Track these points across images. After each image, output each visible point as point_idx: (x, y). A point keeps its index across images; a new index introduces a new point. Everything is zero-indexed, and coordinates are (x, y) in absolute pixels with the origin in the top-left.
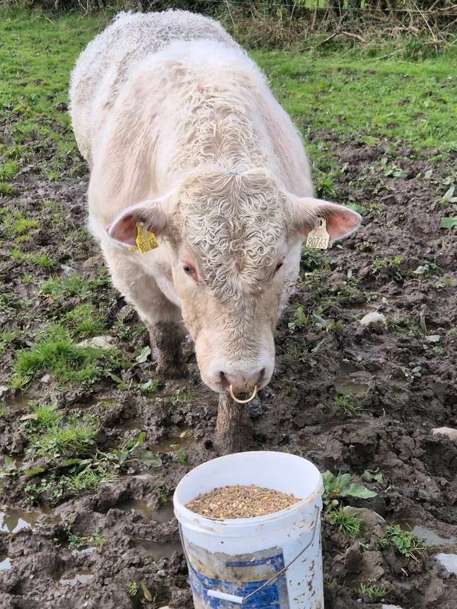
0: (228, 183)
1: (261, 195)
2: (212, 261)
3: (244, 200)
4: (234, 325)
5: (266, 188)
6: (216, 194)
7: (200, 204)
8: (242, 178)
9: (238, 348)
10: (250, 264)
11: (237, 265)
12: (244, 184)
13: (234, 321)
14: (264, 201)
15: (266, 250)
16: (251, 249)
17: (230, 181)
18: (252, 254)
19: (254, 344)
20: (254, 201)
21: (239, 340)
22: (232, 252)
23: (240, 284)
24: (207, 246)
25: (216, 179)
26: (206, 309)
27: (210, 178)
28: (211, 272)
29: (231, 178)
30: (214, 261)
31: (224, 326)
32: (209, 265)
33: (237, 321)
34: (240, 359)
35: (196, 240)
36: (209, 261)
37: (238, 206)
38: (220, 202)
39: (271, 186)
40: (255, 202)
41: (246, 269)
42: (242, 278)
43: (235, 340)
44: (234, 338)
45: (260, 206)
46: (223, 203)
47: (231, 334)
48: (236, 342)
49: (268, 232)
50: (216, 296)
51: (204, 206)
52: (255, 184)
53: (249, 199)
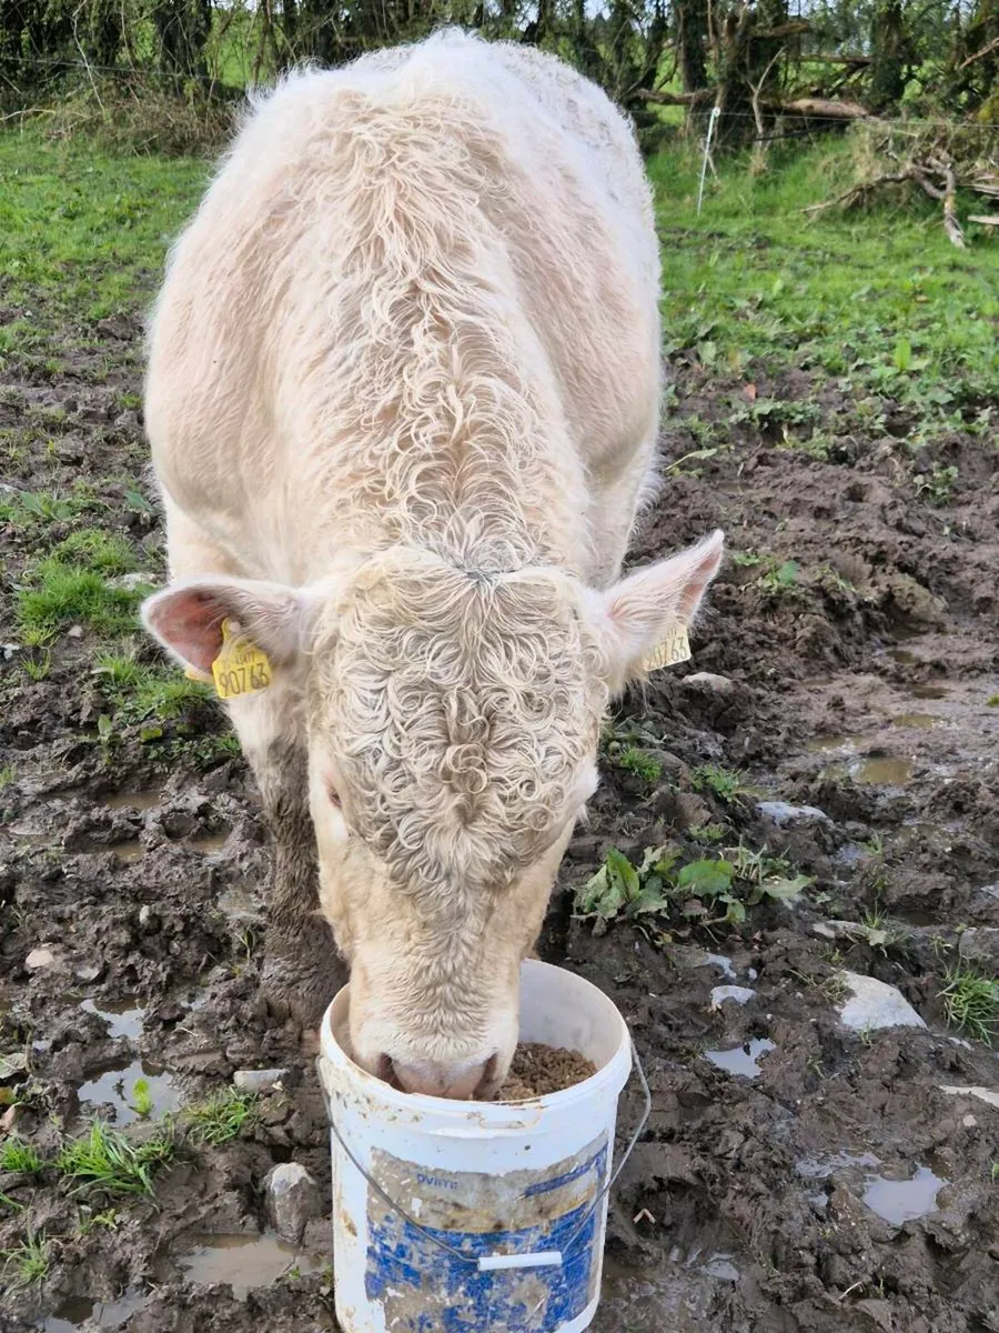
0: (459, 601)
1: (535, 640)
2: (391, 801)
3: (495, 647)
4: (432, 952)
5: (553, 622)
6: (424, 623)
7: (383, 645)
8: (498, 589)
9: (433, 1008)
10: (497, 816)
11: (460, 810)
12: (497, 608)
13: (433, 943)
14: (542, 655)
15: (543, 789)
16: (504, 776)
17: (467, 594)
18: (507, 793)
19: (477, 999)
20: (518, 653)
21: (439, 990)
22: (447, 775)
23: (461, 858)
24: (383, 762)
25: (430, 587)
26: (369, 894)
27: (416, 583)
28: (385, 826)
29: (469, 587)
30: (395, 800)
31: (407, 947)
32: (381, 809)
33: (440, 943)
34: (436, 1032)
35: (357, 746)
36: (383, 800)
37: (477, 662)
38: (433, 644)
39: (567, 619)
40: (522, 655)
41: (481, 823)
42: (469, 844)
43: (428, 988)
44: (428, 982)
45: (533, 666)
46: (441, 649)
47: (420, 972)
48: (431, 992)
49: (550, 743)
50: (394, 877)
51: (392, 651)
52: (525, 610)
53: (506, 646)
